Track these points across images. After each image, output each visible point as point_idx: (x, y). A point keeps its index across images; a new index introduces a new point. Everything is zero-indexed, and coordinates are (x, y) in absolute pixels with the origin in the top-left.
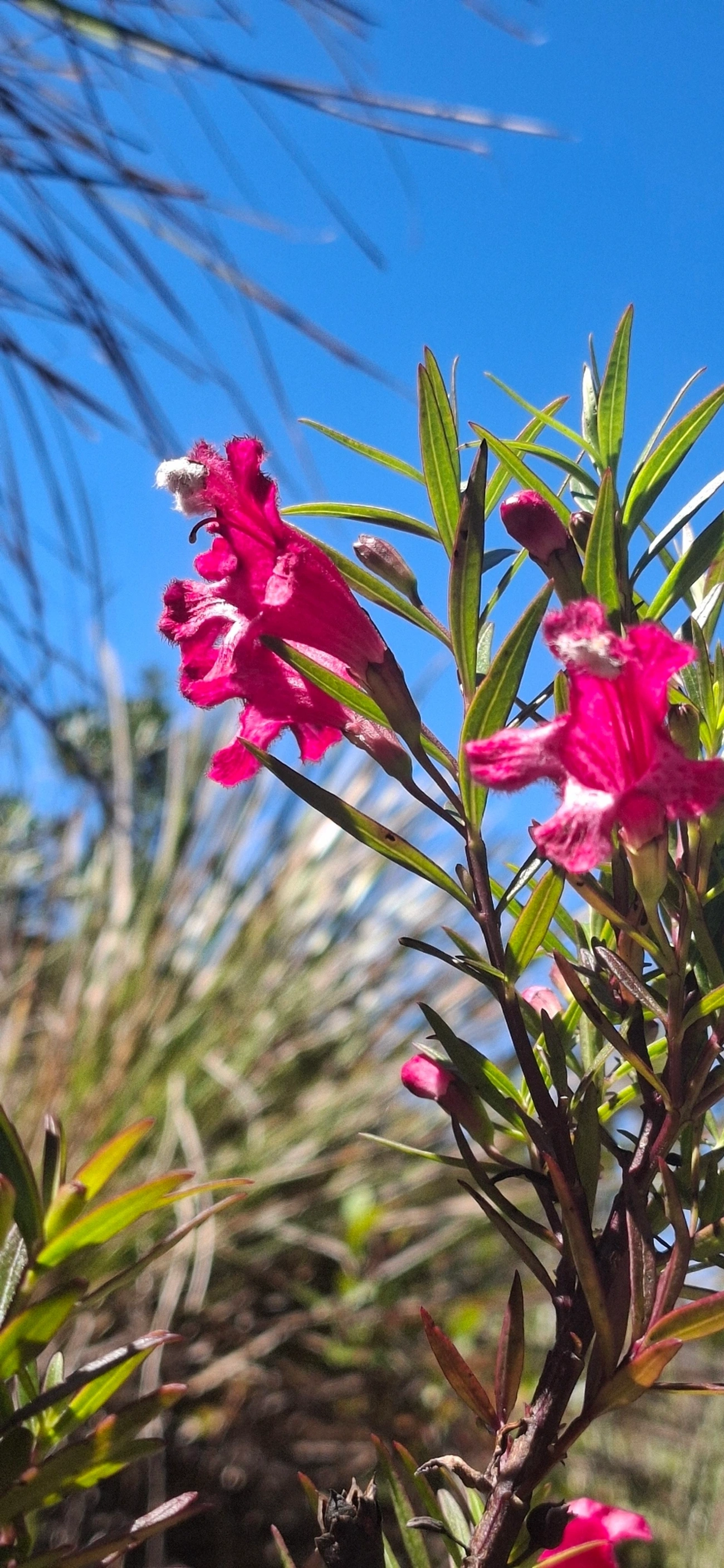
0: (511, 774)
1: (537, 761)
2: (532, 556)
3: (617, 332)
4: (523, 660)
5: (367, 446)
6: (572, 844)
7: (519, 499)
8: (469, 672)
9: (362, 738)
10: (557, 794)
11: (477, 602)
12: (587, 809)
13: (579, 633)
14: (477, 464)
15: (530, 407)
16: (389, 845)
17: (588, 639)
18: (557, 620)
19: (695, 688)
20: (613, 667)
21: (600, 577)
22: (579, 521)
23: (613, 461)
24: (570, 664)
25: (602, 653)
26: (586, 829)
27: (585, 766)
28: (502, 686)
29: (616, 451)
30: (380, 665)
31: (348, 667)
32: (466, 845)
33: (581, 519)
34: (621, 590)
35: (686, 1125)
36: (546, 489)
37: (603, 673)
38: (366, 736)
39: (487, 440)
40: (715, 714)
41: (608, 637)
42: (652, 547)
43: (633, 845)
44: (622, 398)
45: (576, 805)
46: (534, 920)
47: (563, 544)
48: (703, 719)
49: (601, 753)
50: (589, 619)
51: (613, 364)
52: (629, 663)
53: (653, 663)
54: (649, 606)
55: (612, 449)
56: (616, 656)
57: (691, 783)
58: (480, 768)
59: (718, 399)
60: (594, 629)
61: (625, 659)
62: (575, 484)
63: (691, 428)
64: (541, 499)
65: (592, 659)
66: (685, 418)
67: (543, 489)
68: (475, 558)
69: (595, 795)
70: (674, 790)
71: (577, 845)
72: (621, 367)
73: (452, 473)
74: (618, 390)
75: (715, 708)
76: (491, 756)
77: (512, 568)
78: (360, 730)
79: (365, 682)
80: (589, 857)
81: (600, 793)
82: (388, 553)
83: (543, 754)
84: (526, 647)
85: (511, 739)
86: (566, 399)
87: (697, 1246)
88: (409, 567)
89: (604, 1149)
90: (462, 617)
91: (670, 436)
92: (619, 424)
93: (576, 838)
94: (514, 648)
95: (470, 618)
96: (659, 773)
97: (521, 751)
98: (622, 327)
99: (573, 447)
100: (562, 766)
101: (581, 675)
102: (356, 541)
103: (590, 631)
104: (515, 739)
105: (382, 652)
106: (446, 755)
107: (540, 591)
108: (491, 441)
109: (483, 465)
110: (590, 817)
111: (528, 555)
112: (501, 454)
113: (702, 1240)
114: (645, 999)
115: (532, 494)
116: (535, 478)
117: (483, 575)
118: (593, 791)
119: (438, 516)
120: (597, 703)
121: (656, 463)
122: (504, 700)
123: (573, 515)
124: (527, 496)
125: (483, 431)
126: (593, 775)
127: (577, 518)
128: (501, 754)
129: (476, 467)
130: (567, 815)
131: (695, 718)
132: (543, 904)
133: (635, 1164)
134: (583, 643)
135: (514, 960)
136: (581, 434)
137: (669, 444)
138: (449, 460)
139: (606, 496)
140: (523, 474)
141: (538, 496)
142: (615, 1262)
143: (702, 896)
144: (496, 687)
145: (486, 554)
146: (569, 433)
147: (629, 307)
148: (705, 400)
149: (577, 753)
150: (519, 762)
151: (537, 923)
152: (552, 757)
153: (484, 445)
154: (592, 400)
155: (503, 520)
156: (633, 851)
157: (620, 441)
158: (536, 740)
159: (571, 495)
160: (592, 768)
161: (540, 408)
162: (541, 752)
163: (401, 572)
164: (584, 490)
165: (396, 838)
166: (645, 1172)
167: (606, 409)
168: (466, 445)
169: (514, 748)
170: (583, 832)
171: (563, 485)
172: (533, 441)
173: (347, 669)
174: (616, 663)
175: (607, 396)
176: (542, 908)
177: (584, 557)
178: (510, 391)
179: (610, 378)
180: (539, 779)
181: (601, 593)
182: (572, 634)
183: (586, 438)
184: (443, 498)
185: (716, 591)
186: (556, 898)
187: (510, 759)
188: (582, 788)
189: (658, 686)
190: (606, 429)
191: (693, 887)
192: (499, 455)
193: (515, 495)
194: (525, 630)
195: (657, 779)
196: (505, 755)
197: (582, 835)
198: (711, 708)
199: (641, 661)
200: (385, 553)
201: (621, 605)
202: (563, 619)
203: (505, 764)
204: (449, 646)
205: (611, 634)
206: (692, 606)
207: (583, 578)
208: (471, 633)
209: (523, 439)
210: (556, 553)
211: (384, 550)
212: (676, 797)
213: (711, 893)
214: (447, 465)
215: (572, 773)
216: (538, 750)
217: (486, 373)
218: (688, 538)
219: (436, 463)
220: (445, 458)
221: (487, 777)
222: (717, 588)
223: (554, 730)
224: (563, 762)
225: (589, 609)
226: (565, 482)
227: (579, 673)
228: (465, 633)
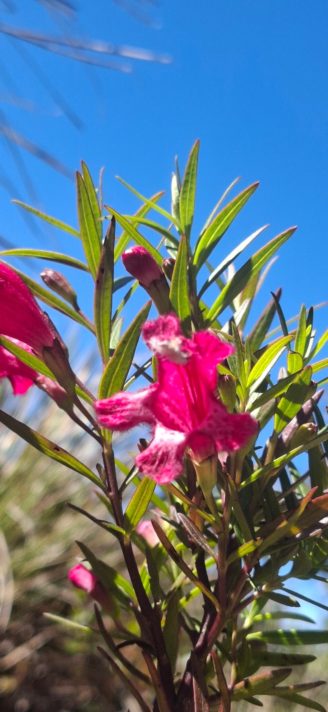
0: (122, 421)
1: (139, 413)
2: (141, 284)
3: (190, 155)
4: (134, 347)
5: (50, 217)
6: (159, 465)
7: (133, 250)
8: (106, 349)
9: (44, 386)
10: (150, 433)
11: (110, 309)
12: (168, 443)
13: (162, 336)
14: (109, 230)
15: (141, 196)
16: (56, 453)
17: (169, 340)
18: (150, 327)
19: (234, 363)
20: (183, 358)
21: (180, 297)
22: (168, 264)
23: (188, 228)
24: (158, 355)
25: (177, 349)
26: (167, 456)
27: (168, 415)
28: (122, 361)
29: (190, 223)
30: (51, 348)
31: (33, 349)
32: (102, 451)
33: (169, 263)
34: (192, 303)
35: (229, 620)
36: (149, 244)
37: (178, 361)
38: (47, 385)
39: (115, 216)
40: (245, 377)
41: (181, 339)
42: (210, 278)
43: (197, 461)
44: (193, 193)
45: (162, 440)
46: (139, 502)
47: (158, 277)
48: (239, 383)
49: (177, 406)
50: (170, 327)
51: (188, 174)
52: (193, 355)
53: (208, 355)
54: (209, 310)
55: (188, 222)
56: (185, 351)
57: (230, 429)
58: (103, 417)
59: (247, 194)
60: (173, 333)
61: (191, 353)
62: (167, 242)
63: (232, 211)
64: (145, 251)
65: (171, 353)
66: (228, 205)
67: (148, 245)
68: (109, 285)
69: (173, 434)
70: (221, 433)
71: (162, 465)
72: (193, 175)
73: (97, 235)
74: (191, 188)
75: (245, 375)
76: (111, 409)
77: (131, 289)
78: (44, 382)
79: (42, 358)
80: (169, 473)
81: (176, 433)
82: (60, 279)
83: (142, 408)
84: (136, 339)
85: (122, 399)
86: (164, 193)
87: (235, 693)
88: (73, 287)
89: (182, 628)
90: (101, 318)
91: (220, 215)
92: (192, 208)
93: (162, 461)
94: (129, 339)
95: (106, 319)
96: (212, 422)
97: (129, 407)
98: (193, 153)
99: (167, 221)
100: (154, 416)
101: (164, 361)
102: (42, 272)
103: (170, 334)
104: (125, 399)
105: (52, 340)
106: (92, 398)
107: (144, 306)
108: (117, 216)
109: (113, 231)
110: (170, 448)
111: (138, 283)
112: (123, 224)
113: (238, 690)
114: (205, 546)
115: (140, 248)
116: (143, 239)
117: (113, 295)
118: (172, 431)
119: (88, 258)
120: (175, 377)
121: (212, 230)
122: (123, 369)
123: (165, 260)
124: (137, 249)
125: (112, 210)
126: (173, 420)
127: (167, 262)
128: (117, 408)
129: (109, 232)
130: (156, 447)
131: (234, 384)
132: (145, 493)
133: (199, 643)
134: (165, 342)
135: (129, 521)
136: (170, 212)
137: (219, 220)
138: (95, 227)
139: (182, 250)
140: (136, 236)
141: (144, 249)
142: (186, 704)
143: (238, 485)
144: (119, 362)
145: (117, 282)
146: (163, 212)
147: (197, 141)
148: (240, 194)
149: (163, 407)
150: (127, 413)
151: (141, 503)
152: (148, 410)
153: (113, 219)
154: (177, 193)
155: (123, 263)
156: (197, 464)
157: (192, 218)
158: (138, 399)
159: (165, 248)
160: (173, 416)
161: (148, 197)
162: (141, 407)
163: (68, 291)
164: (172, 245)
165: (60, 450)
166: (205, 649)
167: (184, 199)
168: (106, 218)
169: (125, 404)
170: (166, 457)
171: (161, 243)
172: (145, 217)
173: (32, 349)
174: (185, 356)
175: (184, 192)
176: (144, 495)
177: (171, 284)
178: (130, 187)
179: (186, 182)
180: (139, 424)
181: (180, 306)
182: (158, 337)
183: (174, 216)
184: (92, 248)
185: (246, 303)
186: (152, 490)
187: (123, 411)
188: (166, 430)
189: (211, 368)
190: (184, 211)
191: (233, 481)
192: (122, 224)
193: (130, 249)
194: (135, 329)
195: (210, 426)
196: (119, 409)
197: (165, 459)
198: (243, 375)
199: (201, 354)
200: (59, 279)
201: (192, 312)
202: (154, 326)
203: (119, 415)
204: (94, 333)
205: (183, 337)
206: (234, 310)
207: (170, 297)
208: (107, 327)
209: (139, 215)
210: (154, 283)
211: (58, 278)
212: (222, 437)
213: (243, 483)
214: (94, 230)
215: (160, 420)
216: (139, 406)
217: (116, 177)
218: (231, 273)
219: (87, 229)
220: (92, 225)
221: (107, 423)
222: (247, 301)
223: (149, 394)
224: (154, 414)
225: (170, 321)
226: (162, 241)
227: (164, 360)
228: (103, 327)
